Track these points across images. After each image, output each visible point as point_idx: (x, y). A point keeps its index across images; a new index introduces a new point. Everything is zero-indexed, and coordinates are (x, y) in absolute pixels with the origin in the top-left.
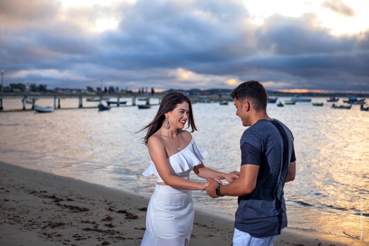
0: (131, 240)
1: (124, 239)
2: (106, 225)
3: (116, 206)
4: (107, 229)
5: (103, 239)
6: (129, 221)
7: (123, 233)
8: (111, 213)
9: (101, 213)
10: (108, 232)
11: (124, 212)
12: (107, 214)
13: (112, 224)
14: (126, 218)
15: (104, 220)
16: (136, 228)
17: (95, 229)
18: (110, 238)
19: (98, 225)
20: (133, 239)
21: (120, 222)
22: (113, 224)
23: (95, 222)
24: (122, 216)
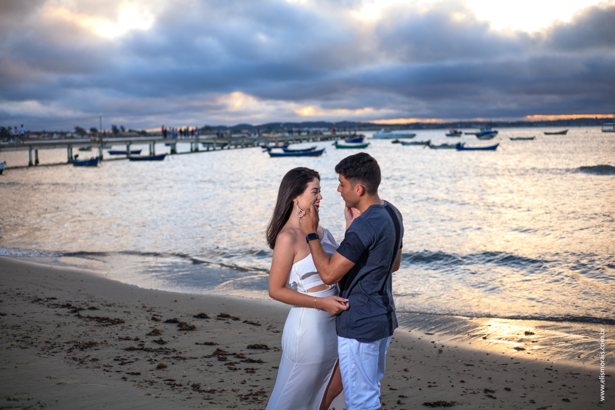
0: (194, 360)
1: (184, 359)
2: (155, 341)
3: (161, 313)
4: (157, 346)
5: (155, 360)
6: (185, 334)
7: (181, 351)
8: (157, 324)
9: (142, 325)
10: (160, 350)
11: (174, 321)
12: (151, 326)
13: (162, 339)
14: (180, 330)
15: (150, 334)
16: (197, 344)
17: (141, 347)
18: (166, 359)
19: (143, 342)
20: (197, 358)
21: (173, 335)
22: (165, 340)
23: (139, 338)
24: (173, 327)
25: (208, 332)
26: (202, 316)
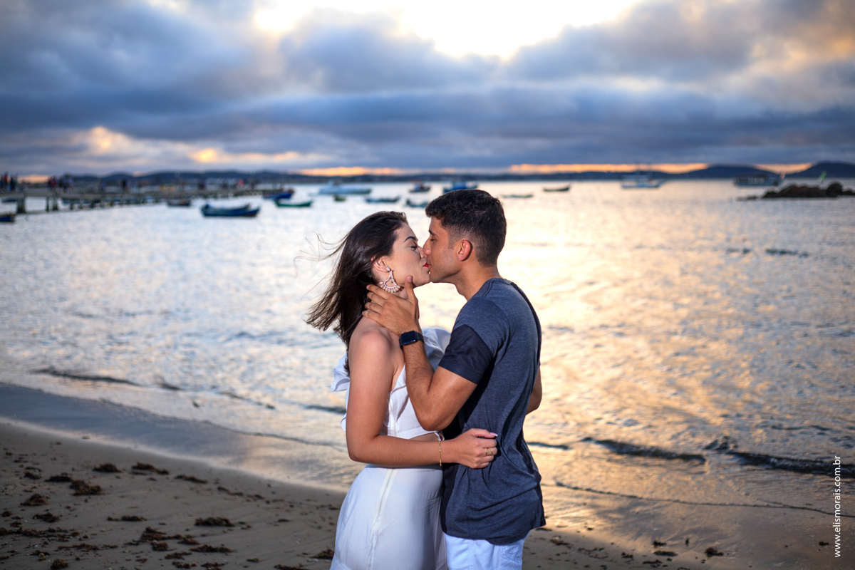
0: (111, 550)
1: (95, 549)
2: (38, 517)
3: (38, 464)
4: (44, 526)
5: (46, 554)
6: (86, 501)
7: (88, 534)
8: (36, 485)
9: (11, 487)
10: (50, 534)
11: (62, 479)
12: (26, 488)
13: (51, 512)
14: (76, 494)
15: (27, 504)
16: (110, 519)
17: (17, 529)
18: (63, 551)
19: (18, 518)
20: (115, 547)
21: (66, 505)
22: (55, 513)
23: (10, 510)
24: (64, 490)
25: (123, 497)
26: (108, 469)
